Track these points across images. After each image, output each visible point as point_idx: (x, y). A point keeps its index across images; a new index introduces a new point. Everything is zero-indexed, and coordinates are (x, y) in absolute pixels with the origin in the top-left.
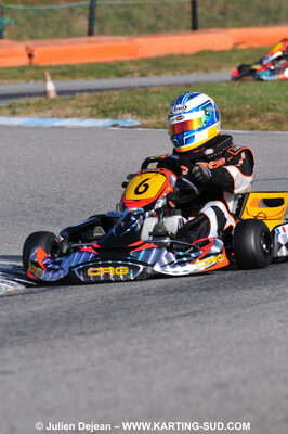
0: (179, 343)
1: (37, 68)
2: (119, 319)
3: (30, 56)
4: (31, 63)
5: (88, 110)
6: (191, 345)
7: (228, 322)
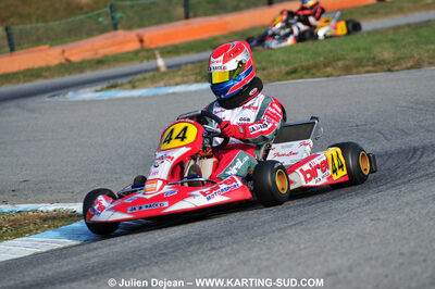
0: (292, 247)
1: (149, 50)
2: (240, 234)
3: (141, 41)
4: (142, 46)
5: (193, 77)
6: (302, 246)
7: (329, 226)
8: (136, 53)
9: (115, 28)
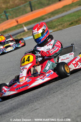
1: (20, 25)
2: (63, 86)
3: (17, 22)
4: (18, 24)
8: (16, 26)
9: (7, 19)
